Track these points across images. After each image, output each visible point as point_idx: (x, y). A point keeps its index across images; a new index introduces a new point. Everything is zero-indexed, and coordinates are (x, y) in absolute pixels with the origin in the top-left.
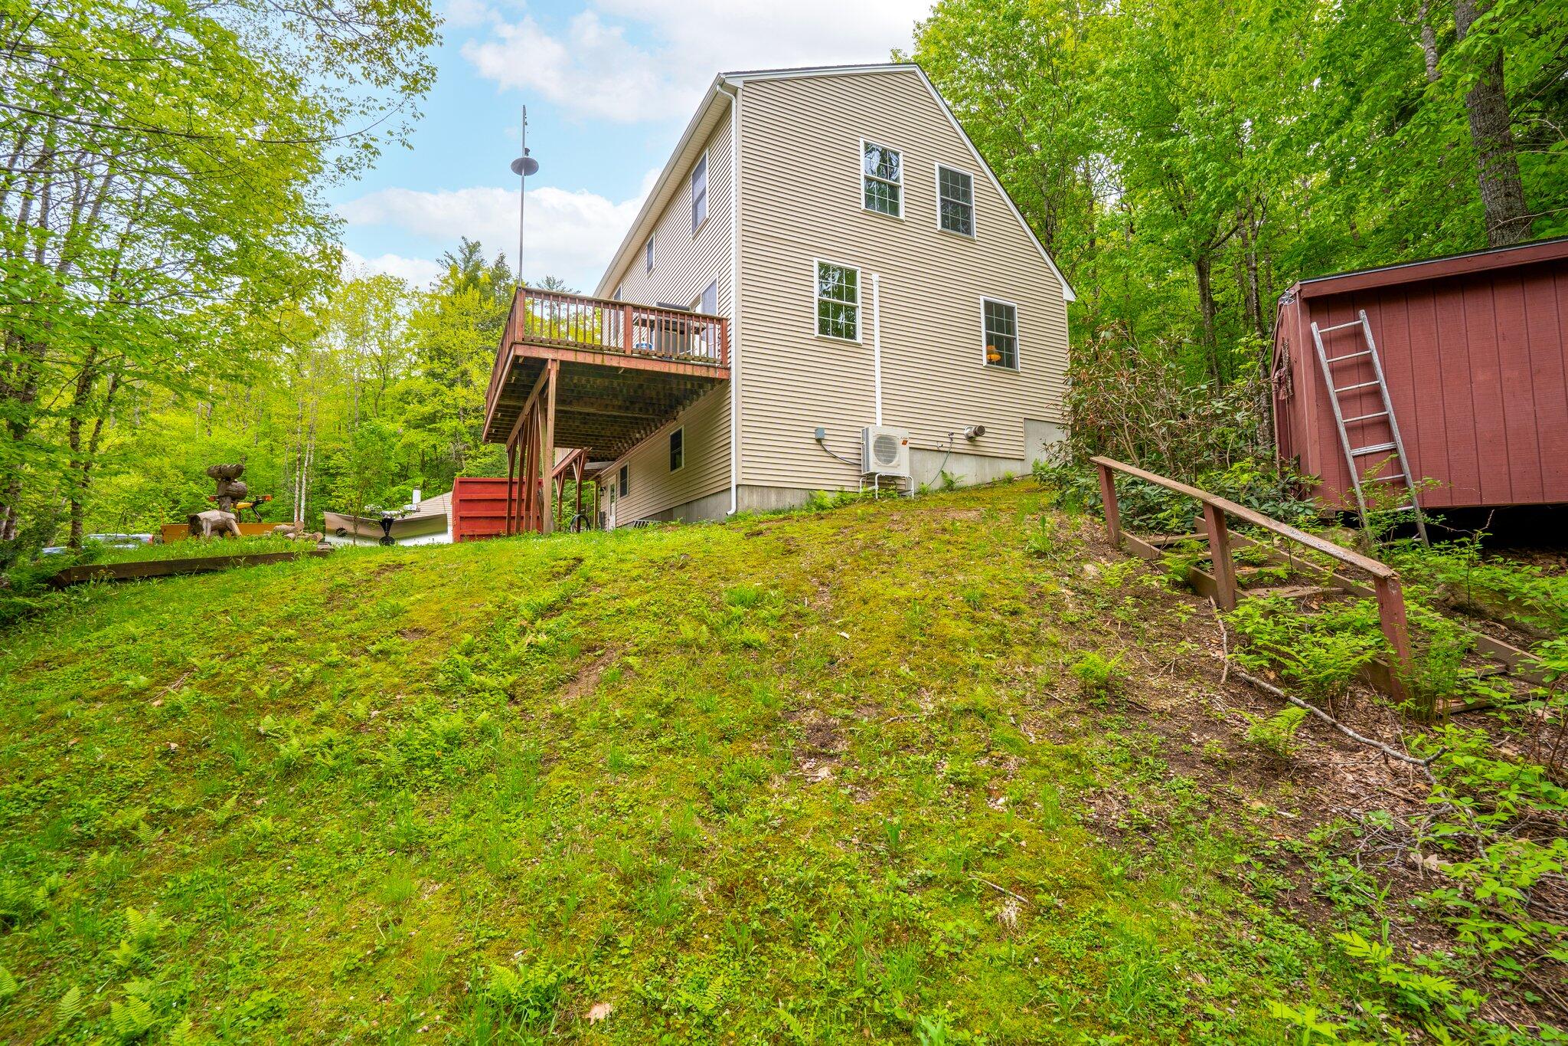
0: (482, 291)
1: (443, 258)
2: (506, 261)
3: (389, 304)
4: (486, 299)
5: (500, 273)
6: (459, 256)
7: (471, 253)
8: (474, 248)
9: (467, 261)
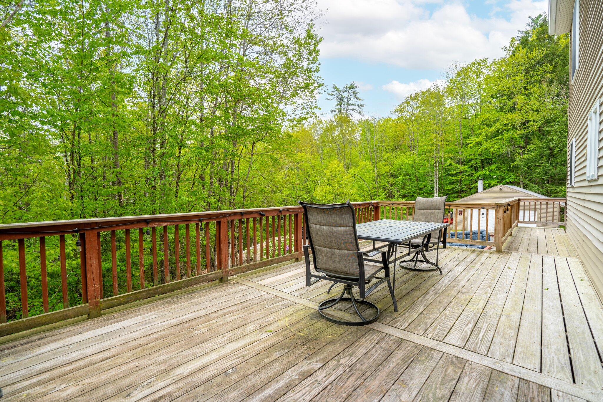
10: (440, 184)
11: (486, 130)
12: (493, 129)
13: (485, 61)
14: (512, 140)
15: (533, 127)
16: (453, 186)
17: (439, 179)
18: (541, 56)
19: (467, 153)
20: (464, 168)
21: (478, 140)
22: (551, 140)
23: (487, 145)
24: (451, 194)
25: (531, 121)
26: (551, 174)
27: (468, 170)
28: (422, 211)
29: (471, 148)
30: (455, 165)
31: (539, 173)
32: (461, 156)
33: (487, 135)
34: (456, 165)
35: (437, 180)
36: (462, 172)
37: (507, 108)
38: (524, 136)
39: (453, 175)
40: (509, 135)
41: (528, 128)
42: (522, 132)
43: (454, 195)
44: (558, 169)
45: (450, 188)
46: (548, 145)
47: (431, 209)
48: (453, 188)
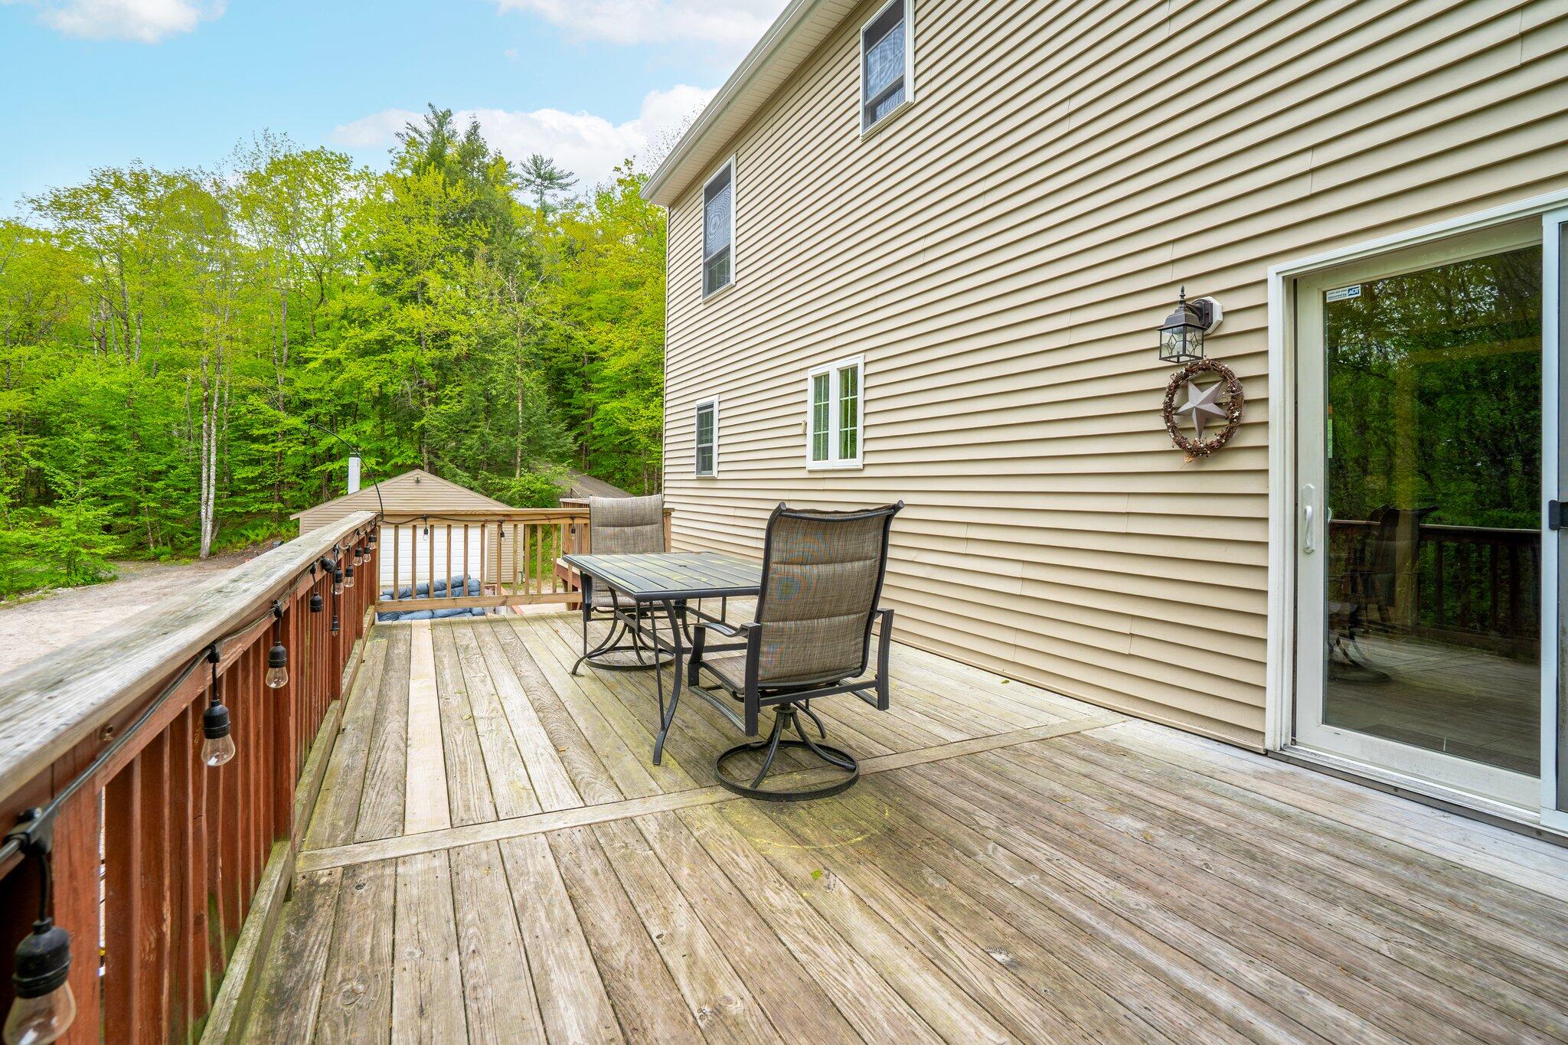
0: (449, 172)
1: (403, 131)
2: (481, 132)
3: (330, 188)
4: (453, 184)
5: (473, 149)
6: (426, 128)
7: (441, 125)
8: (443, 118)
9: (436, 133)
10: (220, 462)
11: (356, 335)
12: (373, 334)
13: (344, 160)
14: (414, 368)
15: (459, 346)
16: (258, 471)
17: (219, 449)
18: (469, 200)
19: (303, 382)
20: (295, 421)
21: (331, 354)
22: (492, 381)
23: (355, 369)
24: (255, 491)
25: (455, 333)
26: (493, 450)
27: (305, 427)
28: (610, 530)
29: (314, 372)
30: (270, 412)
31: (470, 448)
32: (284, 390)
33: (357, 347)
34: (272, 412)
35: (213, 449)
36: (284, 434)
37: (404, 291)
38: (437, 363)
39: (263, 439)
40: (410, 355)
41: (449, 346)
42: (436, 353)
43: (261, 495)
44: (504, 441)
45: (251, 475)
46: (486, 390)
47: (632, 525)
48: (262, 475)
